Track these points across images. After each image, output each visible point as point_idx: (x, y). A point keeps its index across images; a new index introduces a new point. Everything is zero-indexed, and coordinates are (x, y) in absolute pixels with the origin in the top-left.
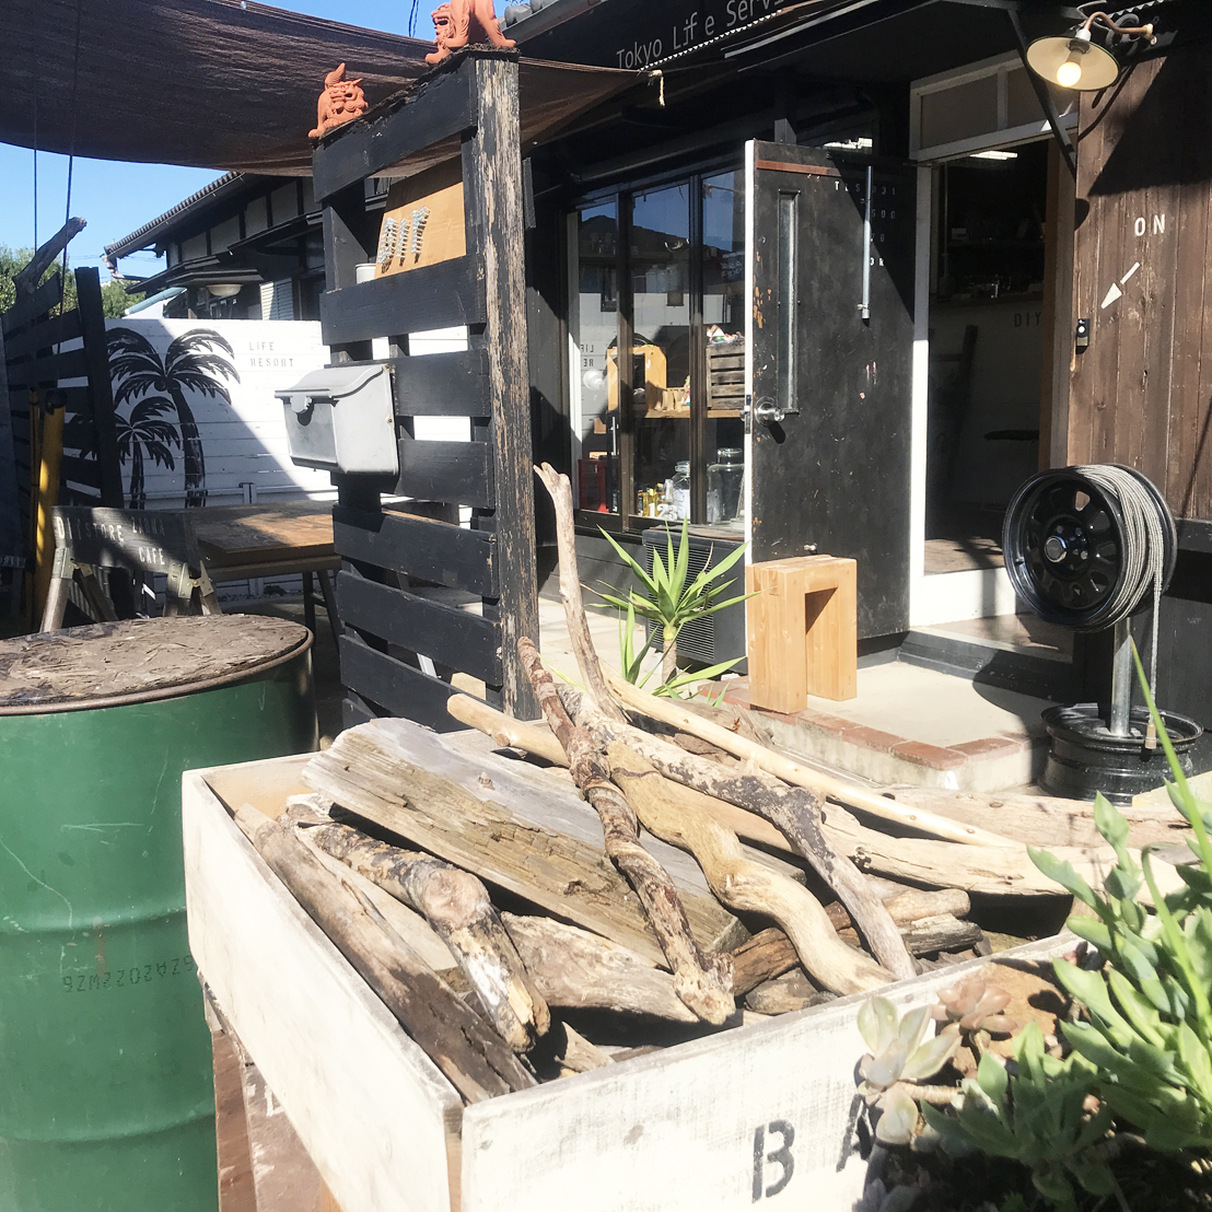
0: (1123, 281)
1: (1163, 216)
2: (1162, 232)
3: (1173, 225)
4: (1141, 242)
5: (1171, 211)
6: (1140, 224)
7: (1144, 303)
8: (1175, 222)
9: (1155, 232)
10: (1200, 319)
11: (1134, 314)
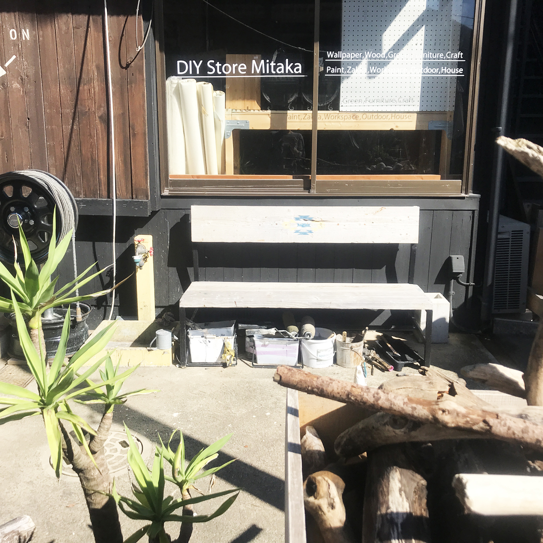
0: (7, 65)
1: (28, 30)
2: (28, 39)
3: (35, 37)
4: (15, 44)
5: (32, 29)
6: (13, 32)
7: (22, 79)
8: (36, 34)
9: (24, 39)
10: (58, 90)
11: (16, 85)
